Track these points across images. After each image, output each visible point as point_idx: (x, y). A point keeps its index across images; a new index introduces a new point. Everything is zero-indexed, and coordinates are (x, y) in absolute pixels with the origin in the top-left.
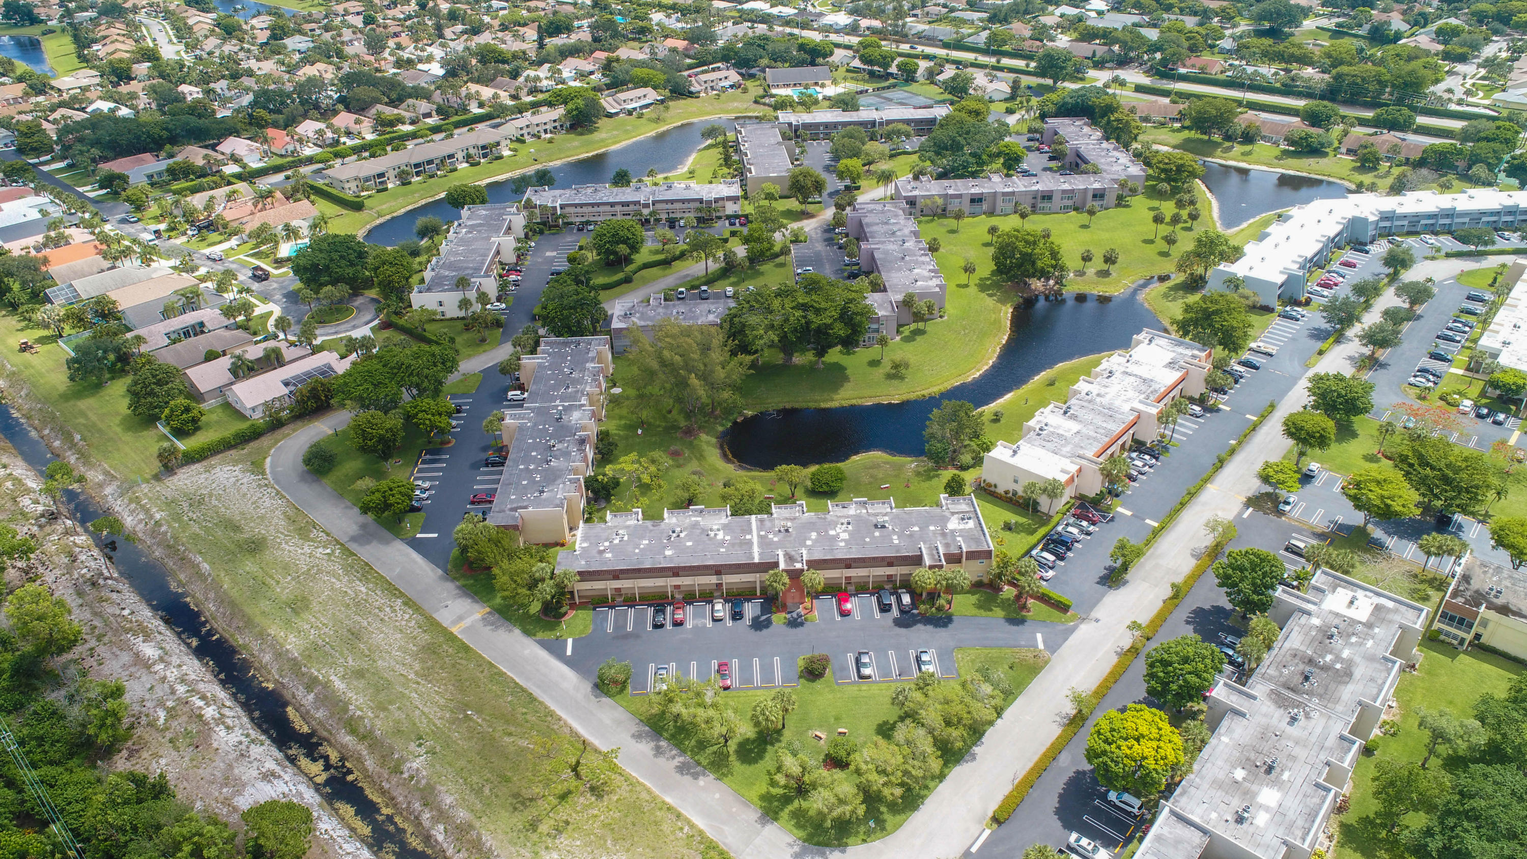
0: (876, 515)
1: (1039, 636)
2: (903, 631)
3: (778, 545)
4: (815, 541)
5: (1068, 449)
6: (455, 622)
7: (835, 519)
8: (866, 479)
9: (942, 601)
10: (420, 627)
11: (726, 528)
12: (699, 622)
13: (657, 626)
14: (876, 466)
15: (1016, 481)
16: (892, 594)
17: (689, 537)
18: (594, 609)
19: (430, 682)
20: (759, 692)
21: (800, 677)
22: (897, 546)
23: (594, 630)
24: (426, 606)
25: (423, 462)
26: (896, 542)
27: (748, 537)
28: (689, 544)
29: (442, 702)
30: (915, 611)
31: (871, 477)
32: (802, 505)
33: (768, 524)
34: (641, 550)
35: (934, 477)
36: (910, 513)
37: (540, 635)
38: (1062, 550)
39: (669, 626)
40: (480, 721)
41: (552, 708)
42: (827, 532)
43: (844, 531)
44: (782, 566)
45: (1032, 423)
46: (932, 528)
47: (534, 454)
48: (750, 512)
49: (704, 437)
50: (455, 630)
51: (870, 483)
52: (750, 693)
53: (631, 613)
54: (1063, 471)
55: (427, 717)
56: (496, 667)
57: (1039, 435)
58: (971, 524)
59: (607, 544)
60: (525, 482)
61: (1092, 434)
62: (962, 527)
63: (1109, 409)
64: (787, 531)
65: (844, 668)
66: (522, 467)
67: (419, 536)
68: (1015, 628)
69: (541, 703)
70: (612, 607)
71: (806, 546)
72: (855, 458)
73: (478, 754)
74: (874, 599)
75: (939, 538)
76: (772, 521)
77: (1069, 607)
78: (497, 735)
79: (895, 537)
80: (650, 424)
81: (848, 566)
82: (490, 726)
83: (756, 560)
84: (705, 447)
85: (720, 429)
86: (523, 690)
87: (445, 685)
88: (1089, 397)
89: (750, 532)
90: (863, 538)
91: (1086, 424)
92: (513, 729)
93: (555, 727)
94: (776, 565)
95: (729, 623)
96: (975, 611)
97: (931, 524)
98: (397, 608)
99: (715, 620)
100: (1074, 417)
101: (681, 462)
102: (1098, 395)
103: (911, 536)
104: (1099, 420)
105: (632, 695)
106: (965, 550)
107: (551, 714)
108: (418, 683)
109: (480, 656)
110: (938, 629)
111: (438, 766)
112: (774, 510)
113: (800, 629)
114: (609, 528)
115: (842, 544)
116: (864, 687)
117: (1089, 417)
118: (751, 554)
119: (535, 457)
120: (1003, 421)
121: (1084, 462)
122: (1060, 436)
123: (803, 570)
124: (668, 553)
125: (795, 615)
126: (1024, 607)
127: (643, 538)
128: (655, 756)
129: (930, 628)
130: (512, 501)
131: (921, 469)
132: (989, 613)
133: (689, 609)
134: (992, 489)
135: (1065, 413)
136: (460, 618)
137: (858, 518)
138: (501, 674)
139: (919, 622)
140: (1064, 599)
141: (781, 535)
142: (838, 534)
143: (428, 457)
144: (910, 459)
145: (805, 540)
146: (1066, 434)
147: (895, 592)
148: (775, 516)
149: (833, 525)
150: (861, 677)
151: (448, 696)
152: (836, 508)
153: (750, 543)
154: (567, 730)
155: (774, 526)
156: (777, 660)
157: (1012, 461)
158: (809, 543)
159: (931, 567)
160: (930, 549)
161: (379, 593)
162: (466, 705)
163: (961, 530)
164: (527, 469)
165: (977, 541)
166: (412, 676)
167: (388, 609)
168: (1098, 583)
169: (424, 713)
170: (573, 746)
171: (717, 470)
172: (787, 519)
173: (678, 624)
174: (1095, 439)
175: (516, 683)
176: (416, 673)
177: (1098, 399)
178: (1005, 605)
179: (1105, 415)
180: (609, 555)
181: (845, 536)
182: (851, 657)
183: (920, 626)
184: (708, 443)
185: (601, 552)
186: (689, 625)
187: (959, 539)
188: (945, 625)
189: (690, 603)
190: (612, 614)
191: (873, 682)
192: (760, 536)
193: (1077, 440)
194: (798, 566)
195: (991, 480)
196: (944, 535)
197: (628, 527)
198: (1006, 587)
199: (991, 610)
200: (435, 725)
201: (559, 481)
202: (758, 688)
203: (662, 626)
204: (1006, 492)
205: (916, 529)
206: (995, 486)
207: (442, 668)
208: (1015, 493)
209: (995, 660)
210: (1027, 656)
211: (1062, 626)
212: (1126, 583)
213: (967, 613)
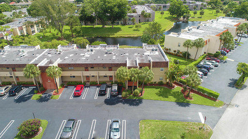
1: (200, 114)
2: (109, 107)
4: (70, 57)
9: (137, 91)
11: (30, 52)
15: (179, 46)
27: (37, 55)
30: (120, 96)
32: (74, 46)
33: (52, 51)
42: (79, 54)
43: (89, 54)
58: (157, 53)
68: (183, 108)
75: (139, 57)
77: (217, 96)
81: (87, 69)
83: (31, 63)
96: (157, 97)
102: (209, 26)
110: (132, 107)
115: (84, 58)
118: (31, 60)
121: (211, 38)
125: (47, 95)
126: (188, 96)
129: (126, 105)
132: (166, 99)
134: (169, 51)
135: (198, 29)
139: (121, 102)
140: (214, 92)
142: (85, 55)
148: (59, 49)
149: (85, 52)
152: (90, 48)
153: (35, 57)
156: (12, 121)
163: (151, 55)
168: (229, 86)
178: (175, 95)
183: (120, 104)
187: (149, 58)
188: (137, 104)
192: (43, 55)
195: (168, 47)
196: (141, 56)
198: (176, 86)
199: (167, 97)
204: (175, 51)
205: (127, 54)
206: (170, 49)
208: (179, 51)
209: (170, 130)
210: (194, 128)
211: (214, 109)
212: (245, 87)
213: (151, 98)
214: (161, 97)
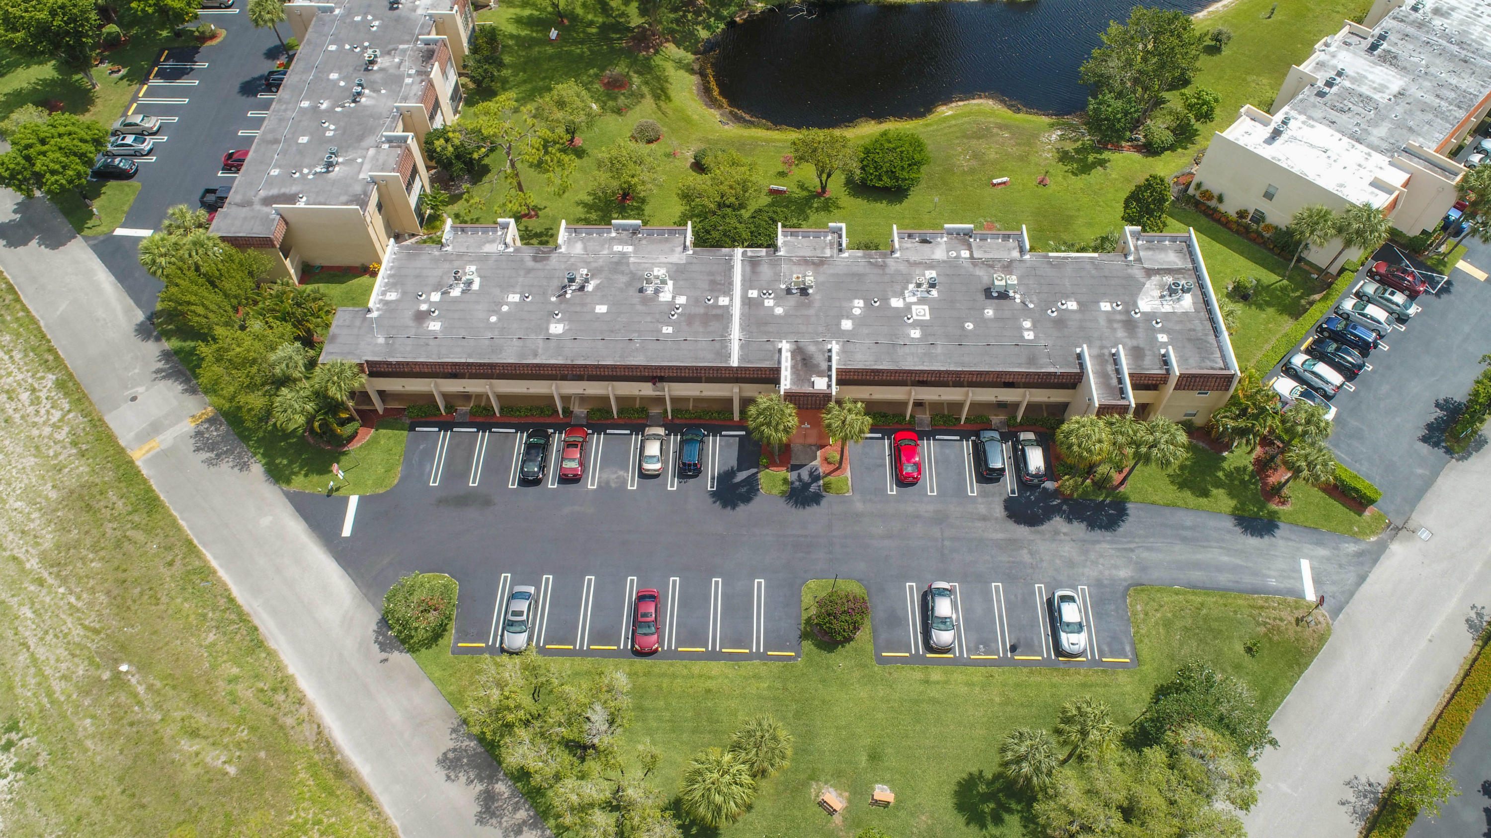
0: (989, 264)
1: (1305, 565)
2: (1023, 531)
3: (781, 326)
4: (859, 322)
5: (1380, 132)
6: (144, 437)
7: (903, 268)
8: (963, 161)
10: (74, 444)
11: (678, 273)
12: (612, 476)
13: (528, 481)
14: (982, 133)
15: (1269, 196)
16: (1004, 438)
17: (602, 294)
18: (412, 428)
19: (64, 581)
20: (715, 668)
21: (805, 636)
22: (1030, 345)
23: (403, 480)
24: (95, 395)
25: (161, 75)
26: (1029, 336)
27: (723, 301)
28: (601, 309)
29: (77, 633)
30: (1049, 485)
31: (976, 156)
32: (837, 232)
33: (765, 270)
34: (502, 317)
35: (1093, 165)
36: (1059, 265)
37: (299, 483)
38: (1352, 358)
39: (552, 485)
40: (141, 690)
41: (291, 670)
42: (885, 300)
43: (922, 301)
44: (786, 383)
45: (1306, 67)
46: (1105, 306)
47: (334, 76)
48: (734, 240)
49: (672, 49)
50: (139, 456)
51: (972, 171)
52: (698, 667)
53: (483, 441)
54: (1376, 184)
55: (40, 672)
56: (199, 555)
57: (1321, 94)
58: (1187, 302)
59: (436, 297)
60: (304, 140)
61: (1430, 99)
62: (1167, 308)
63: (1461, 44)
64: (804, 291)
65: (896, 620)
66: (305, 104)
67: (119, 232)
68: (1253, 542)
69: (271, 654)
70: (446, 426)
71: (838, 334)
72: (945, 111)
73: (121, 780)
74: (967, 447)
75: (1121, 334)
76: (775, 263)
77: (1374, 502)
78: (169, 731)
79: (1027, 324)
80: (574, 18)
82: (158, 707)
83: (734, 362)
84: (670, 70)
85: (704, 34)
86: (243, 617)
87: (93, 591)
88: (1419, 16)
89: (727, 290)
90: (961, 321)
91: (1417, 75)
92: (201, 718)
93: (289, 721)
94: (771, 377)
95: (672, 485)
96: (1172, 495)
97: (1104, 296)
98: (43, 395)
99: (644, 475)
100: (1389, 59)
101: (622, 101)
102: (1437, 11)
103: (1060, 323)
104: (1441, 70)
105: (457, 651)
106: (1176, 371)
107: (285, 685)
108: (41, 582)
109: (174, 524)
110: (1098, 534)
111: (30, 811)
112: (780, 240)
113: (813, 509)
114: (447, 258)
115: (916, 334)
116: (936, 675)
117: (1421, 59)
118: (724, 342)
119: (335, 83)
120: (1226, 51)
121: (1417, 165)
122: (1366, 100)
123: (827, 397)
124: (556, 328)
125: (805, 474)
126: (1272, 491)
127: (508, 288)
128: (481, 820)
129: (1079, 528)
130: (271, 181)
131: (1070, 147)
132: (1203, 501)
133: (597, 443)
134: (1213, 203)
135: (1373, 47)
136: (155, 428)
137: (951, 265)
138: (206, 572)
139: (1058, 511)
140: (1365, 484)
141: (792, 301)
142: (908, 308)
143: (170, 64)
144: (1045, 120)
145: (840, 317)
146: (1377, 96)
147: (1009, 435)
148: (782, 253)
149: (899, 283)
150: (929, 648)
151: (91, 620)
152: (908, 243)
153: (724, 315)
154: (308, 731)
155: (777, 279)
156: (760, 583)
157: (1268, 152)
158: (847, 325)
159: (1103, 410)
160: (1100, 359)
161: (17, 356)
162: (123, 648)
163: (1167, 316)
164: (315, 109)
165: (1199, 344)
166: (33, 564)
167: (25, 396)
168: (1424, 440)
169: (34, 660)
170: (315, 775)
171: (688, 120)
172: (805, 262)
173: (568, 479)
174: (1437, 112)
175: (231, 600)
176: (43, 558)
177: (1437, 22)
178: (1234, 481)
179: (1452, 57)
180: (435, 326)
181: (922, 313)
182: (912, 591)
183: (1058, 522)
184: (680, 64)
185: (422, 317)
186: (591, 484)
187: (1163, 338)
188: (1112, 525)
189: (599, 429)
190: (444, 440)
191: (956, 662)
192: (747, 302)
193: (1399, 110)
194: (820, 384)
195: (1213, 184)
196: (1130, 325)
197: (481, 259)
199: (1205, 494)
200: (50, 694)
201: (370, 141)
202: (713, 656)
203: (537, 482)
204: (1242, 214)
205: (1072, 305)
206: (1220, 199)
207: (95, 548)
208: (1259, 217)
209: (1215, 625)
210: (1281, 620)
211: (1351, 548)
212: (1481, 443)
213: (1155, 498)
214: (1188, 494)
